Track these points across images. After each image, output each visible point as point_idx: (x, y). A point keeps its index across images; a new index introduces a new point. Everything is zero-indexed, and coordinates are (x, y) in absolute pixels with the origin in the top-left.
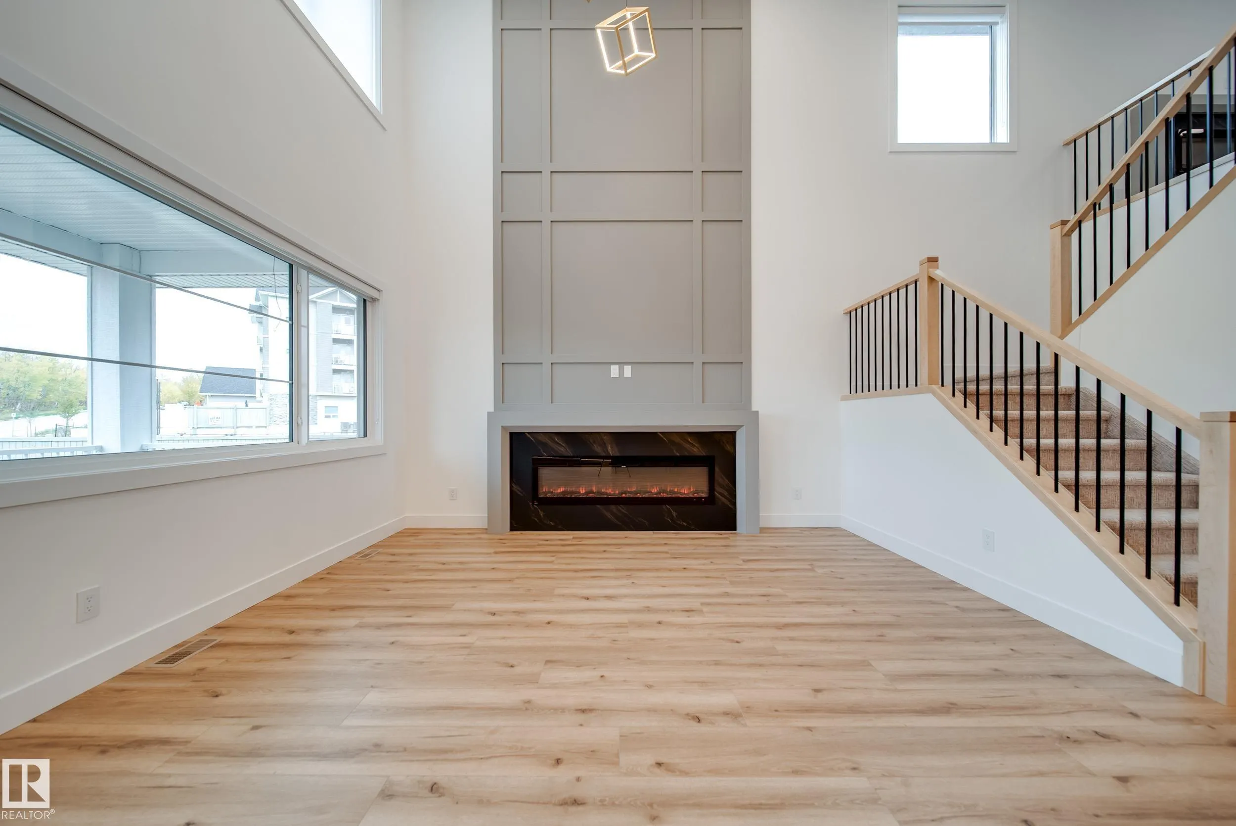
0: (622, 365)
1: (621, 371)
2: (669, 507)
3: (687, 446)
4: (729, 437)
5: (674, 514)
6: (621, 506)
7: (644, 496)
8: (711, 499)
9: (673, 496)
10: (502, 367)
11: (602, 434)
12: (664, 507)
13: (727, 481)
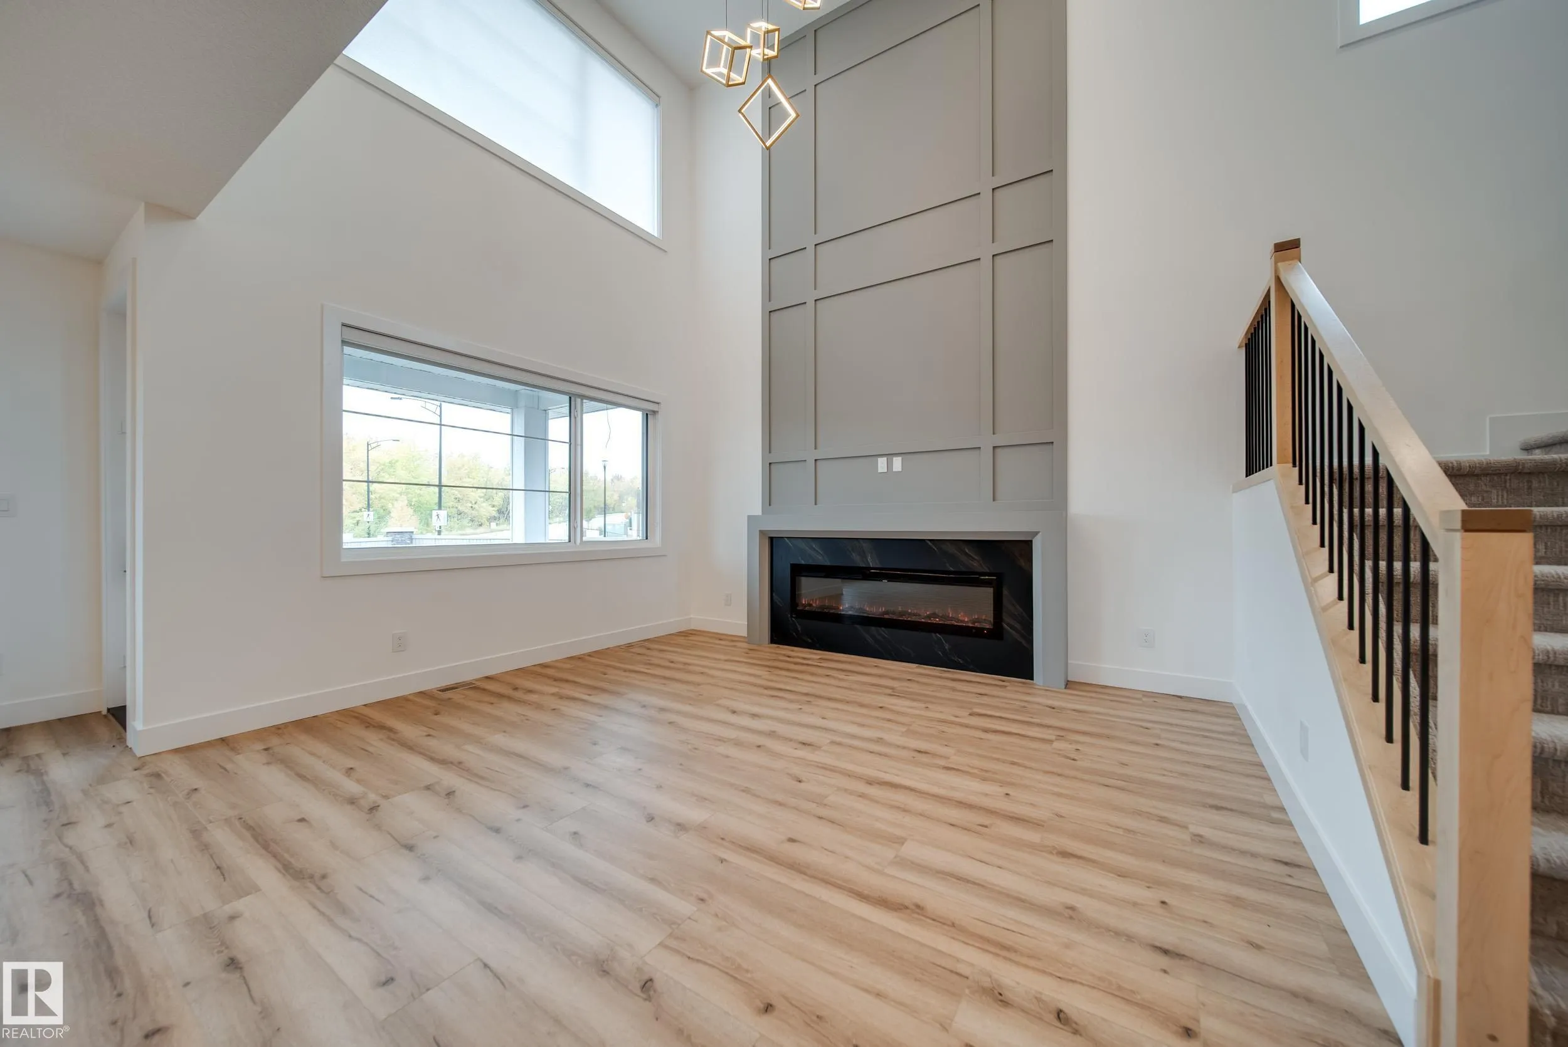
0: (889, 457)
1: (890, 465)
2: (939, 636)
3: (963, 558)
4: (1023, 548)
5: (947, 647)
6: (883, 628)
7: (909, 619)
8: (997, 632)
9: (946, 623)
10: (770, 467)
11: (861, 541)
12: (933, 635)
13: (1021, 610)
